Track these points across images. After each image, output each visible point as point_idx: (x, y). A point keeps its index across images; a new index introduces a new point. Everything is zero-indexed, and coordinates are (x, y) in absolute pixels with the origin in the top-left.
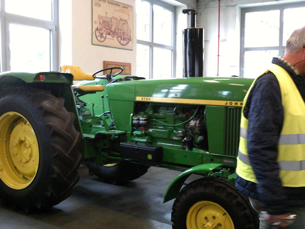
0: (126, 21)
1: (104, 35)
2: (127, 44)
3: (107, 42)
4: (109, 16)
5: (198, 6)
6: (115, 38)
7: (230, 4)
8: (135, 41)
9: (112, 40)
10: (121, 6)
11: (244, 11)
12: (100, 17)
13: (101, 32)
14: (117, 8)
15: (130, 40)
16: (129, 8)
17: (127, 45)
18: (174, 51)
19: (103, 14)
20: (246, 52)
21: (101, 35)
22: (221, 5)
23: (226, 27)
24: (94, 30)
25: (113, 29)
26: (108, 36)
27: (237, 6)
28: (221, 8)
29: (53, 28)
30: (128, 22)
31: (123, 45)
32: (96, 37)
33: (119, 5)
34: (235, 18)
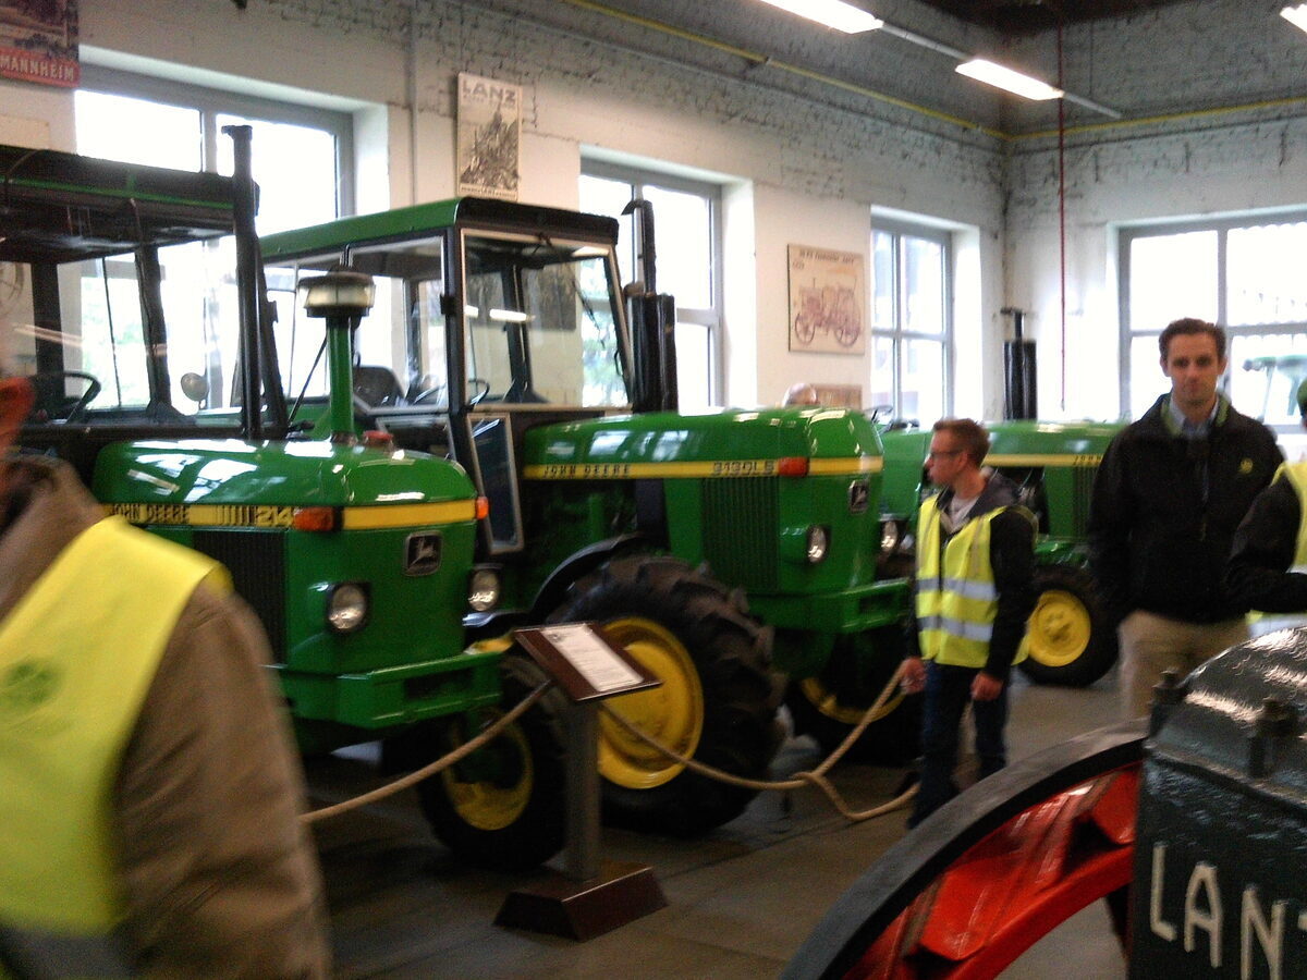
0: (850, 291)
1: (811, 329)
2: (853, 342)
3: (816, 344)
4: (820, 285)
5: (1006, 222)
6: (831, 332)
7: (1090, 218)
8: (867, 332)
9: (825, 339)
10: (841, 259)
11: (1126, 236)
12: (802, 291)
13: (805, 322)
14: (833, 265)
15: (858, 332)
16: (856, 262)
17: (855, 346)
18: (949, 345)
19: (808, 285)
20: (1134, 339)
21: (806, 329)
22: (1066, 222)
23: (1081, 276)
24: (793, 321)
25: (827, 313)
26: (820, 331)
27: (1108, 225)
28: (1066, 231)
29: (715, 321)
30: (855, 293)
31: (846, 345)
32: (798, 336)
33: (836, 259)
34: (1103, 255)
